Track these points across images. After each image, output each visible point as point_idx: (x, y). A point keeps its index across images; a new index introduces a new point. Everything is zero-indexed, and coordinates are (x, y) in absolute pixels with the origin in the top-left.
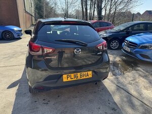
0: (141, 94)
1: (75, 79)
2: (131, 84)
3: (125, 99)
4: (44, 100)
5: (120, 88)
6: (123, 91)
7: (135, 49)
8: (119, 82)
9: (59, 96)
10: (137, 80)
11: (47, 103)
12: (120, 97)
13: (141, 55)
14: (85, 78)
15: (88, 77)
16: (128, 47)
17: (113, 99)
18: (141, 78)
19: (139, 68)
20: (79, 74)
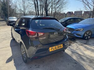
0: (84, 54)
1: (55, 49)
2: (77, 49)
3: (79, 57)
4: (36, 65)
5: (73, 52)
6: (76, 54)
7: (73, 31)
8: (71, 50)
9: (43, 62)
10: (79, 47)
11: (39, 67)
12: (76, 57)
13: (76, 34)
14: (60, 48)
15: (61, 48)
16: (69, 31)
17: (73, 58)
18: (80, 46)
19: (77, 41)
20: (57, 46)
